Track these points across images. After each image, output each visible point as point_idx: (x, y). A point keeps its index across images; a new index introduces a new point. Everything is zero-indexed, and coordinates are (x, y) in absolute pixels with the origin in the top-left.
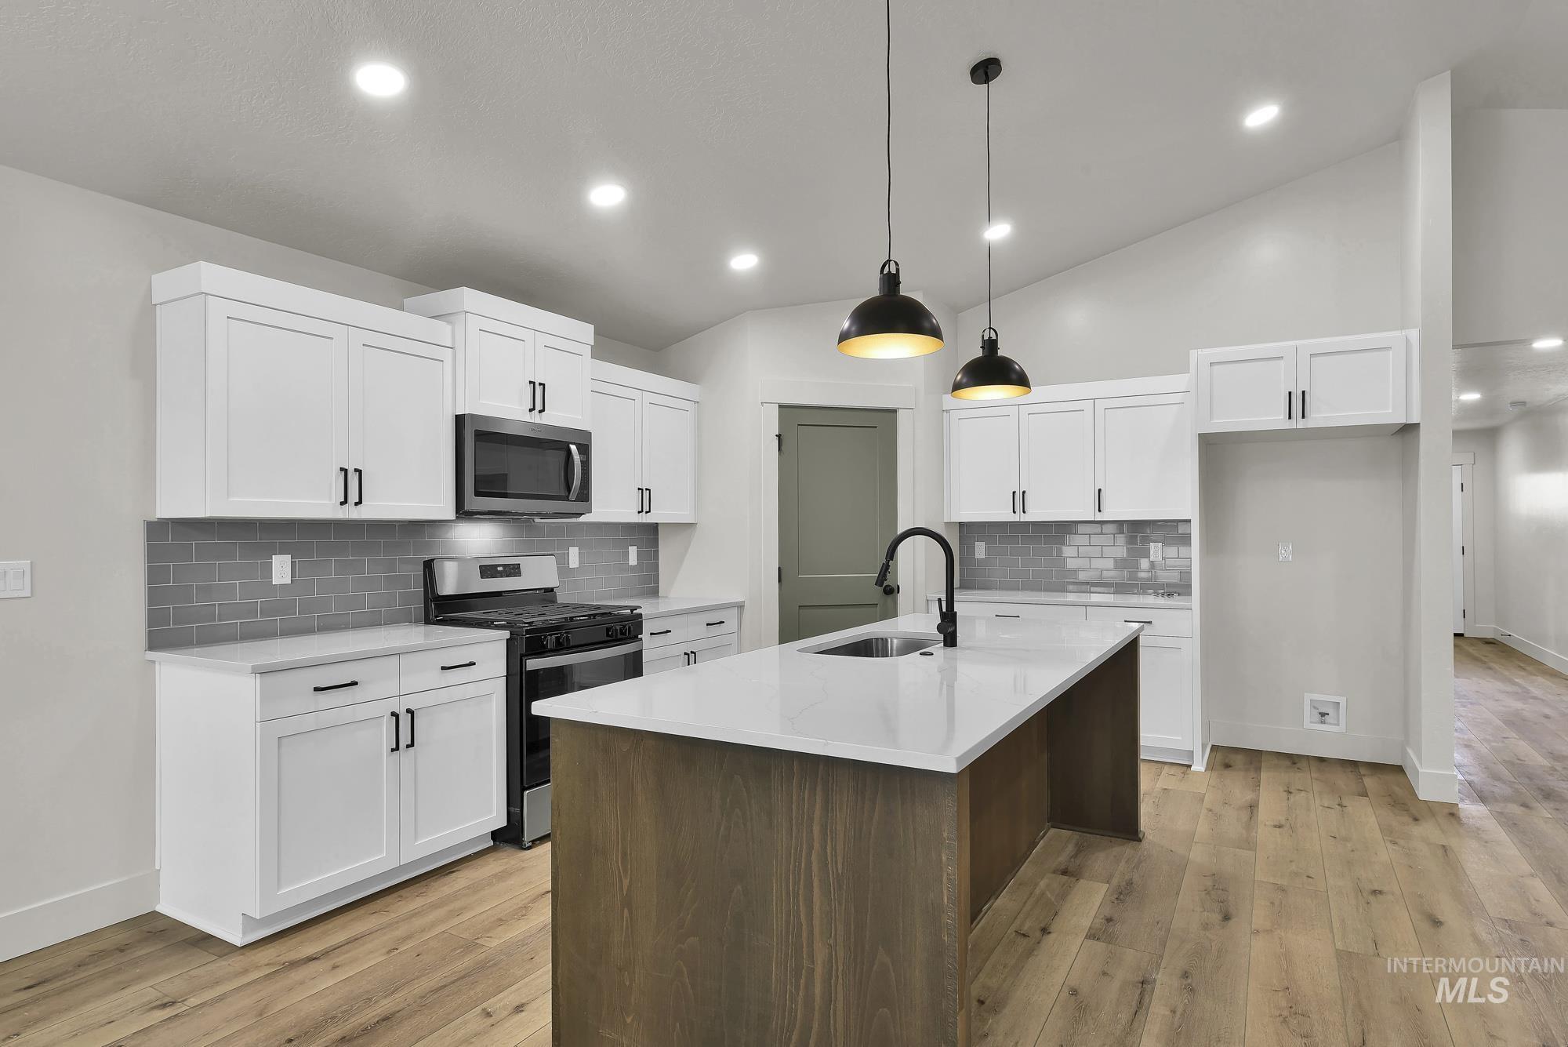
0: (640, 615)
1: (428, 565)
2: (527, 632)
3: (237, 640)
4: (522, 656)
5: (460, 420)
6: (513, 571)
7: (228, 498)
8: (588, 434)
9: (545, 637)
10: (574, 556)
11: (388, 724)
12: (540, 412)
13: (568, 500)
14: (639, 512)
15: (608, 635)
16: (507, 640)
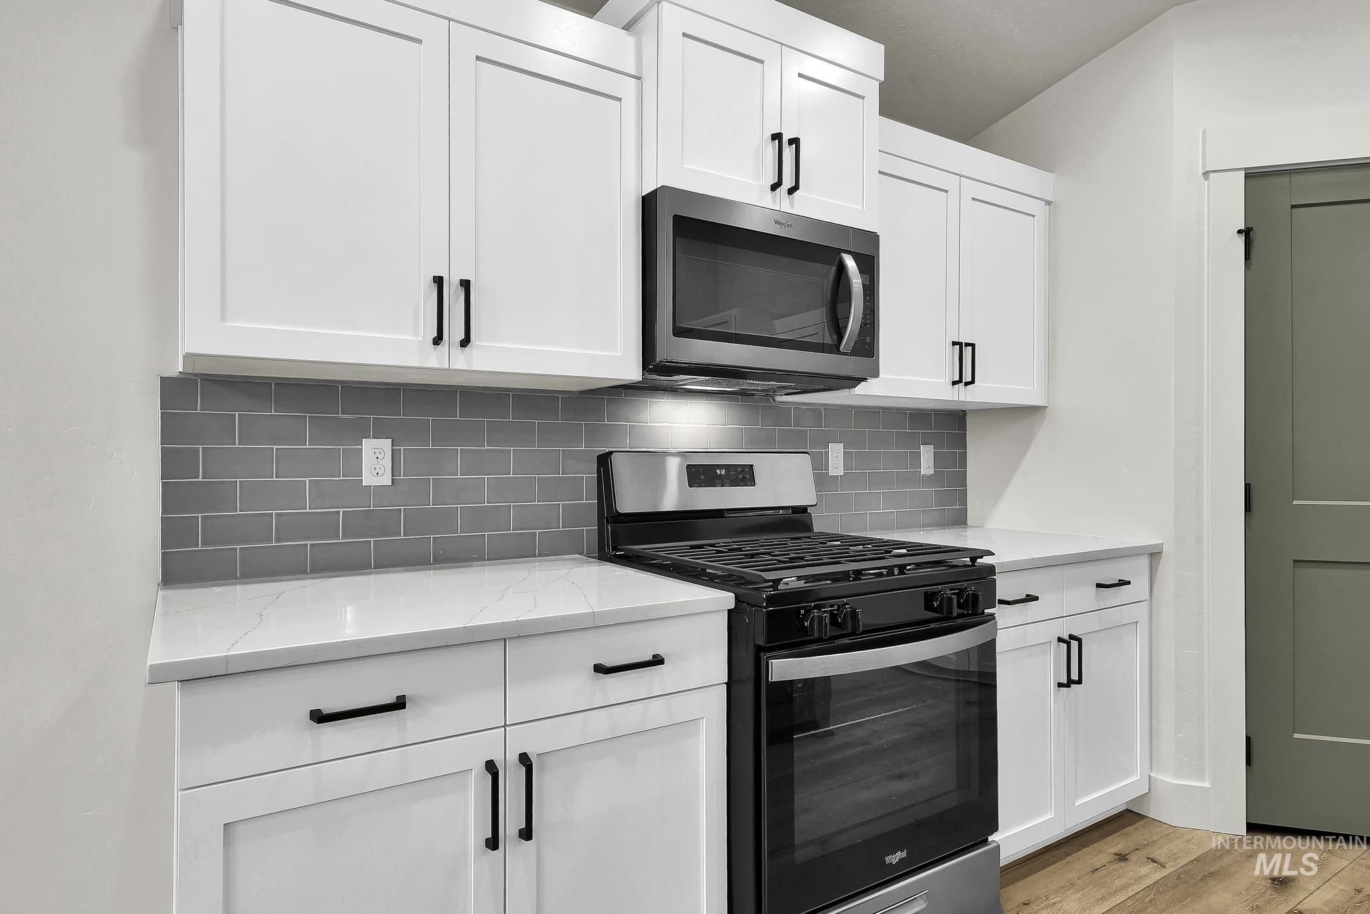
0: (991, 569)
1: (604, 461)
2: (771, 600)
3: (305, 572)
4: (759, 650)
5: (649, 204)
6: (744, 476)
7: (223, 318)
8: (873, 238)
9: (808, 611)
10: (836, 456)
11: (476, 789)
12: (791, 191)
13: (838, 352)
14: (954, 383)
15: (929, 607)
16: (729, 611)
